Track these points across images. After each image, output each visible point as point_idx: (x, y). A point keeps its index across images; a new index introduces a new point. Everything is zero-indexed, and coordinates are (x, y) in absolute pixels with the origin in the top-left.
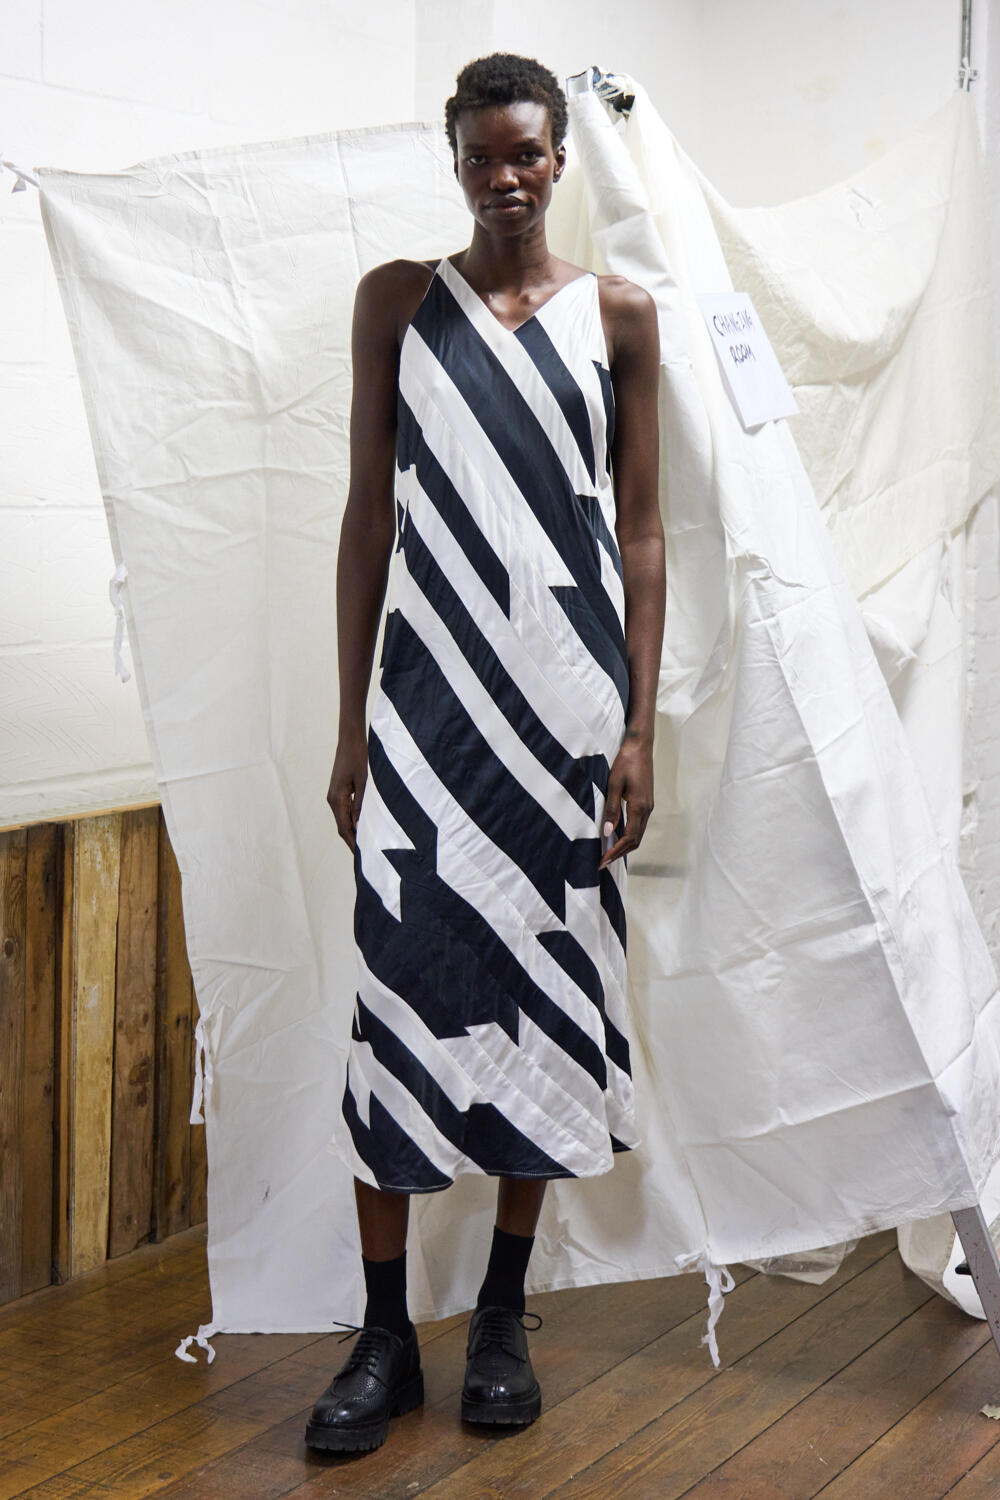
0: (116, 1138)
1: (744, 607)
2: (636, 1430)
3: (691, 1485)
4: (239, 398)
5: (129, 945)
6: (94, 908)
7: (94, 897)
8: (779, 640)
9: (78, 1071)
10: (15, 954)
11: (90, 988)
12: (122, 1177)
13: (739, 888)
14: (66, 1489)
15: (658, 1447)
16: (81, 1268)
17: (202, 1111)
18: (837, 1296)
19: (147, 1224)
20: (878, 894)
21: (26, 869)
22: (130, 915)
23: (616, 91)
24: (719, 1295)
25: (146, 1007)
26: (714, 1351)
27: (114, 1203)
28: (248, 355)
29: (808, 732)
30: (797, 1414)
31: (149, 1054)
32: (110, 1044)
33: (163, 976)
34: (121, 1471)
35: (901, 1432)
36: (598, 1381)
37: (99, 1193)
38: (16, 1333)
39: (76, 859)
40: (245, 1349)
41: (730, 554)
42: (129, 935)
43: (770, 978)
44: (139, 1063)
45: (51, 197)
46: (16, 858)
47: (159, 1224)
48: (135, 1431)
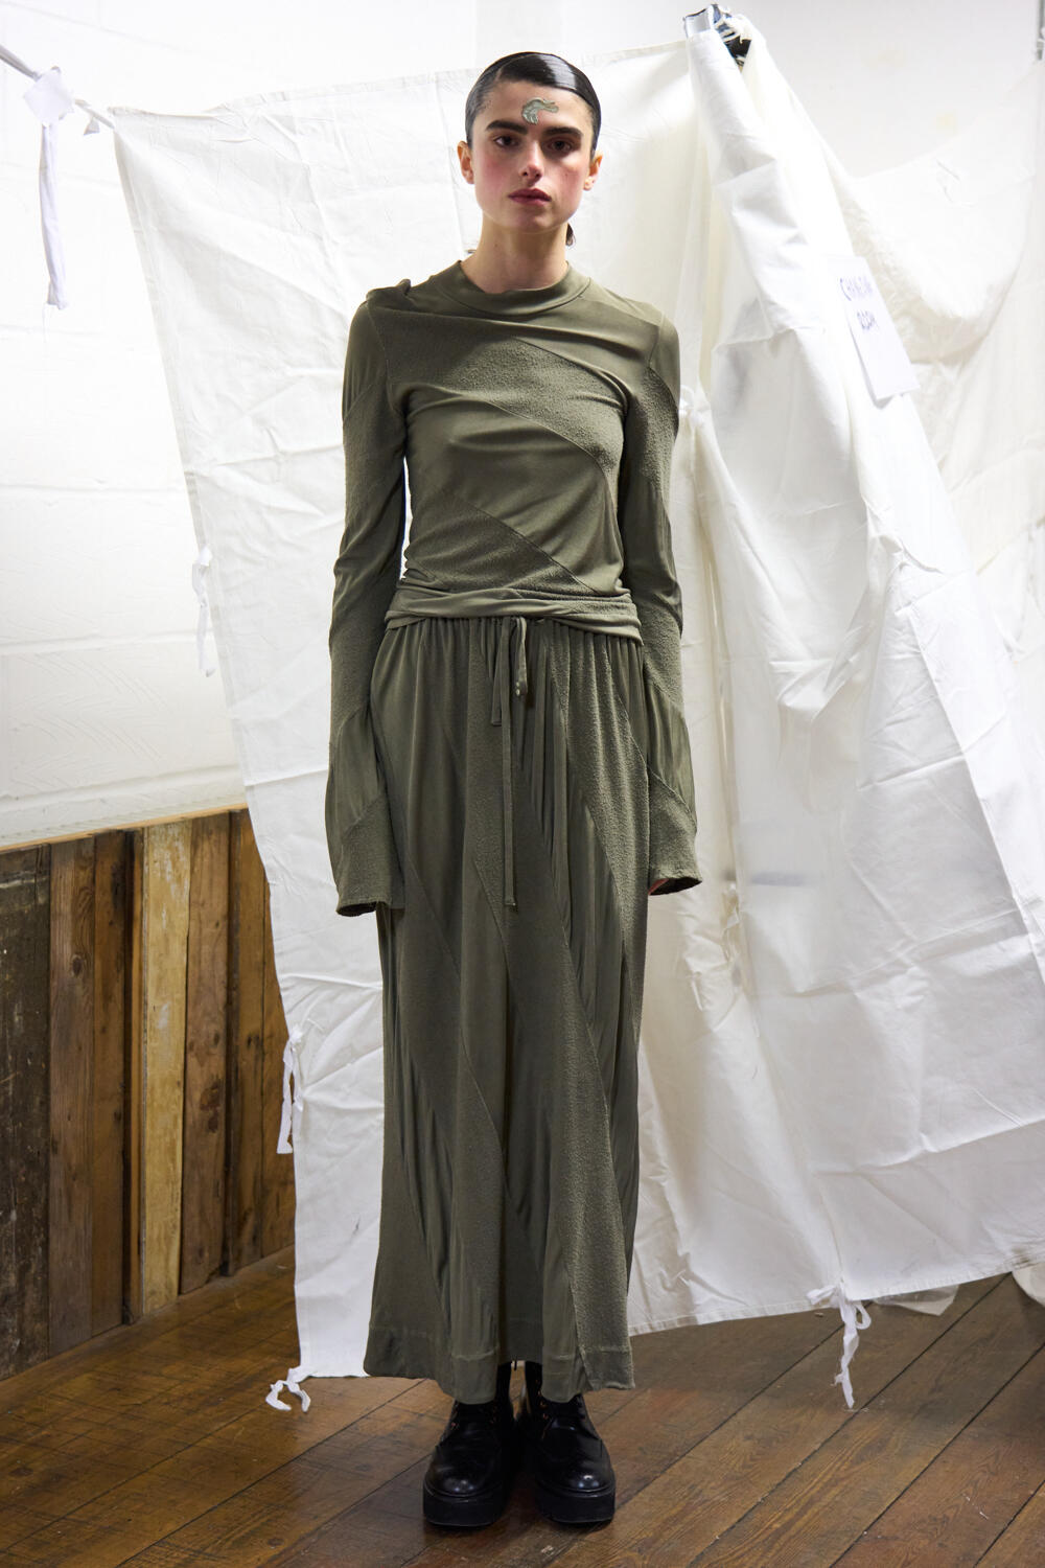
0: (187, 1168)
2: (777, 1482)
3: (848, 1546)
4: (329, 367)
5: (200, 962)
6: (164, 921)
7: (164, 911)
8: (920, 630)
9: (148, 1095)
10: (82, 975)
11: (160, 1007)
12: (193, 1208)
13: (882, 899)
14: (169, 1559)
15: (803, 1502)
16: (152, 1306)
17: (290, 1140)
18: (958, 1328)
19: (219, 1257)
20: (1031, 903)
21: (94, 881)
22: (201, 929)
23: (733, 34)
24: (856, 1333)
25: (216, 1027)
26: (848, 1391)
27: (186, 1235)
28: (340, 319)
29: (955, 729)
30: (944, 1462)
31: (220, 1077)
32: (180, 1067)
33: (234, 993)
34: (225, 1538)
36: (724, 1427)
37: (171, 1225)
38: (91, 1379)
39: (146, 868)
40: (340, 1395)
41: (873, 533)
42: (200, 949)
43: (913, 994)
44: (209, 1086)
45: (128, 140)
46: (83, 868)
47: (231, 1256)
48: (235, 1490)
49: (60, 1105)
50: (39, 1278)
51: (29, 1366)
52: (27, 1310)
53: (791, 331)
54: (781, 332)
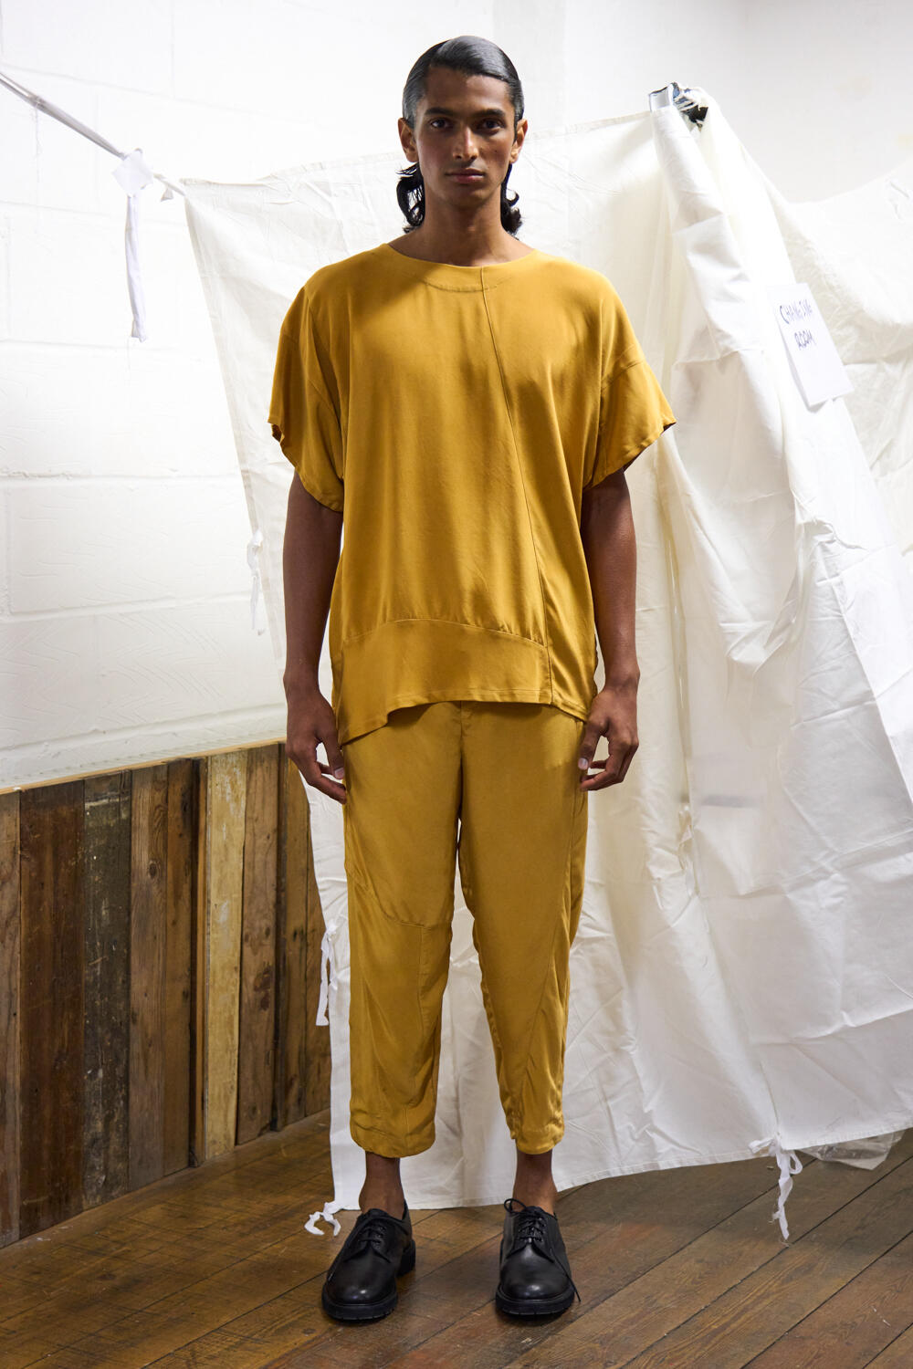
0: (243, 1039)
1: (812, 568)
2: (719, 1294)
3: (771, 1343)
5: (254, 867)
6: (225, 834)
7: (225, 825)
8: (842, 597)
9: (211, 978)
10: (157, 877)
11: (221, 905)
12: (248, 1073)
13: (808, 818)
15: (741, 1308)
16: (214, 1153)
17: (327, 1014)
18: (888, 1179)
19: (269, 1114)
21: (167, 800)
22: (255, 840)
23: (692, 104)
24: (789, 1176)
25: (268, 922)
26: (784, 1225)
27: (242, 1096)
29: (869, 678)
30: (860, 1282)
31: (270, 964)
32: (237, 955)
33: (283, 895)
34: (270, 1327)
36: (681, 1253)
37: (229, 1086)
38: (163, 1208)
39: (209, 790)
41: (800, 520)
42: (254, 858)
43: (836, 896)
44: (262, 972)
45: (194, 203)
46: (158, 790)
47: (279, 1114)
48: (278, 1293)
49: (139, 983)
50: (121, 1126)
51: (113, 1198)
52: (111, 1152)
53: (737, 352)
54: (727, 354)
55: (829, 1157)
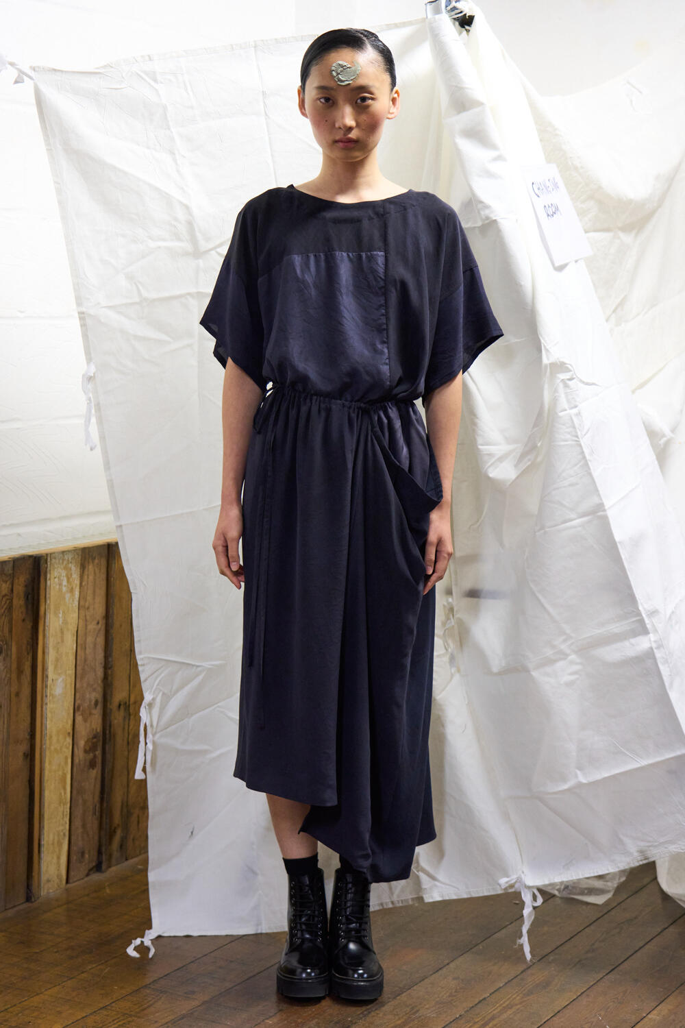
0: (75, 792)
1: (555, 401)
2: (471, 1006)
4: (179, 239)
5: (85, 648)
6: (61, 619)
7: (61, 612)
8: (580, 425)
9: (48, 742)
10: (3, 655)
11: (57, 680)
12: (78, 823)
13: (550, 609)
15: (489, 1017)
16: (48, 890)
17: (144, 770)
19: (95, 858)
20: (651, 613)
21: (12, 590)
22: (86, 626)
23: (461, 12)
24: (531, 909)
25: (96, 695)
26: (527, 949)
27: (72, 841)
28: (187, 207)
29: (601, 492)
30: (589, 996)
31: (98, 731)
32: (70, 722)
33: (109, 672)
35: (665, 1008)
36: (440, 972)
37: (62, 834)
38: (4, 936)
39: (48, 583)
40: (178, 947)
41: (545, 361)
42: (85, 640)
43: (571, 674)
44: (91, 737)
45: (43, 88)
46: (5, 581)
47: (104, 858)
48: (101, 1005)
53: (495, 220)
54: (487, 222)
55: (565, 894)
